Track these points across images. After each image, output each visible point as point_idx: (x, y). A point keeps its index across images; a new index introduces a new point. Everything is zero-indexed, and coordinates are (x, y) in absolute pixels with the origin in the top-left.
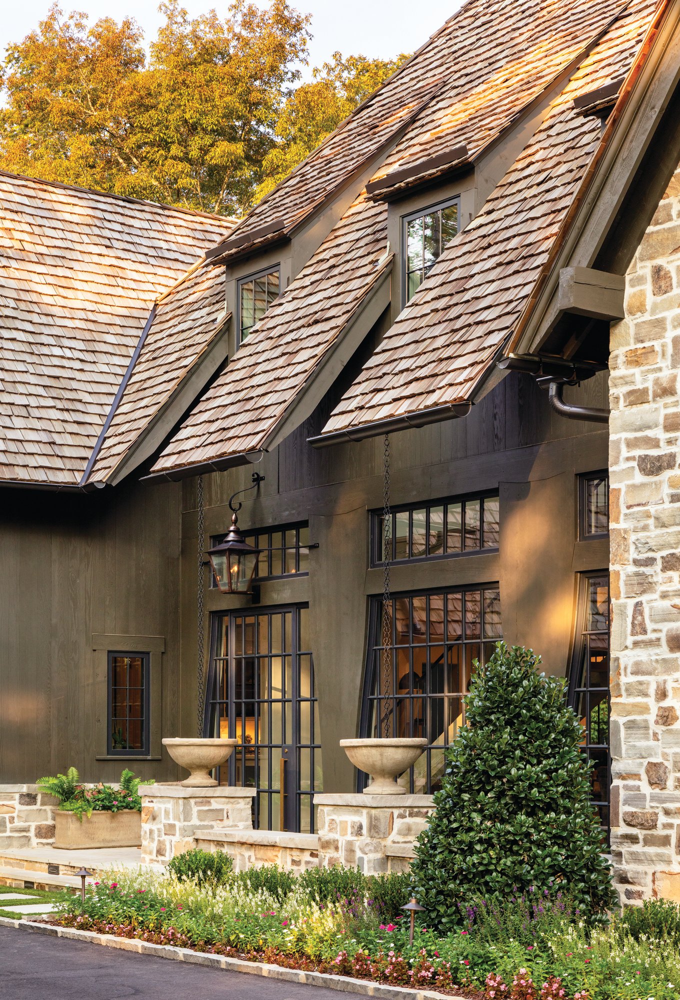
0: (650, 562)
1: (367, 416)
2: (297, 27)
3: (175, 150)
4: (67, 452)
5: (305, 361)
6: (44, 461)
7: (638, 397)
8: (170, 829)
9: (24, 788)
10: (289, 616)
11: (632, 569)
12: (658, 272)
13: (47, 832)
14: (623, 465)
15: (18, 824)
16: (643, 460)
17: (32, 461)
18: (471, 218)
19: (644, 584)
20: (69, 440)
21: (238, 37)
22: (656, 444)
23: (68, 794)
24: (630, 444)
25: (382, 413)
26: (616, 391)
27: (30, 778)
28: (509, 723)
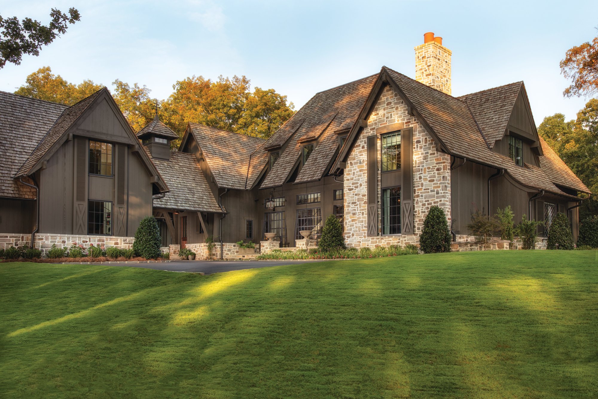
0: (350, 203)
1: (302, 180)
2: (247, 83)
3: (221, 110)
4: (242, 184)
5: (288, 170)
6: (238, 185)
7: (348, 180)
8: (267, 248)
9: (234, 244)
10: (280, 214)
11: (347, 204)
12: (351, 163)
13: (237, 252)
14: (346, 189)
15: (233, 250)
16: (349, 189)
17: (237, 185)
18: (316, 148)
19: (348, 206)
20: (242, 181)
21: (234, 84)
22: (351, 187)
23: (241, 245)
24: (347, 186)
25: (305, 180)
26: (345, 179)
27: (235, 242)
28: (332, 225)
